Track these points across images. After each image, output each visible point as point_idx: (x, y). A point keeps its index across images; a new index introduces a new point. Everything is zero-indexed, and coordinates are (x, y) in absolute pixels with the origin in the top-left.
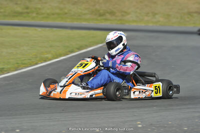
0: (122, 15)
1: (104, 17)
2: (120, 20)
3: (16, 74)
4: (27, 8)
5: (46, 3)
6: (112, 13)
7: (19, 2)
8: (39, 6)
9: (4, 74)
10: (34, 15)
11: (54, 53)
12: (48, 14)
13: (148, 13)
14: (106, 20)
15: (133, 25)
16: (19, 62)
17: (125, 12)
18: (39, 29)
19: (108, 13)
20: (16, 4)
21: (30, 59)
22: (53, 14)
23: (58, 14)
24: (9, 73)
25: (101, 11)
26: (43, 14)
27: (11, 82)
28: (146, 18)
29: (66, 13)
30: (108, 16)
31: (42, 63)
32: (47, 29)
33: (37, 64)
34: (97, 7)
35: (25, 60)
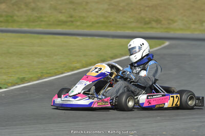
0: (169, 23)
1: (149, 26)
2: (166, 28)
3: (37, 84)
4: (71, 17)
5: (91, 11)
6: (158, 21)
7: (63, 11)
8: (84, 15)
9: (23, 84)
10: (79, 23)
11: (84, 62)
12: (93, 23)
13: (195, 21)
14: (152, 28)
15: (179, 33)
16: (44, 72)
17: (172, 20)
18: (80, 38)
19: (154, 21)
20: (61, 12)
21: (57, 69)
22: (98, 23)
23: (103, 22)
24: (29, 82)
25: (147, 19)
26: (87, 22)
27: (27, 91)
28: (193, 26)
29: (111, 22)
30: (154, 24)
31: (68, 72)
32: (89, 38)
33: (62, 73)
34: (143, 15)
35: (52, 69)
